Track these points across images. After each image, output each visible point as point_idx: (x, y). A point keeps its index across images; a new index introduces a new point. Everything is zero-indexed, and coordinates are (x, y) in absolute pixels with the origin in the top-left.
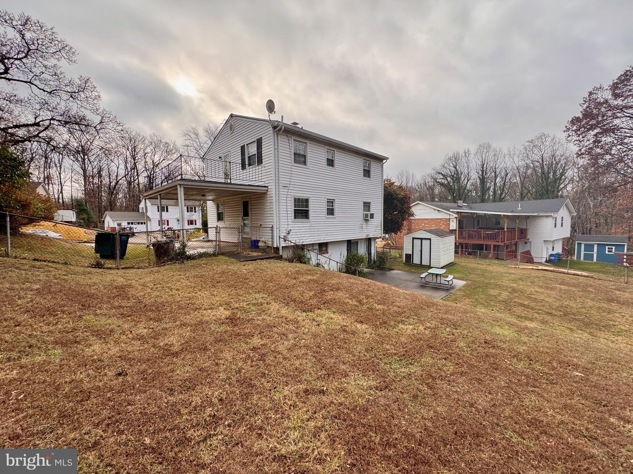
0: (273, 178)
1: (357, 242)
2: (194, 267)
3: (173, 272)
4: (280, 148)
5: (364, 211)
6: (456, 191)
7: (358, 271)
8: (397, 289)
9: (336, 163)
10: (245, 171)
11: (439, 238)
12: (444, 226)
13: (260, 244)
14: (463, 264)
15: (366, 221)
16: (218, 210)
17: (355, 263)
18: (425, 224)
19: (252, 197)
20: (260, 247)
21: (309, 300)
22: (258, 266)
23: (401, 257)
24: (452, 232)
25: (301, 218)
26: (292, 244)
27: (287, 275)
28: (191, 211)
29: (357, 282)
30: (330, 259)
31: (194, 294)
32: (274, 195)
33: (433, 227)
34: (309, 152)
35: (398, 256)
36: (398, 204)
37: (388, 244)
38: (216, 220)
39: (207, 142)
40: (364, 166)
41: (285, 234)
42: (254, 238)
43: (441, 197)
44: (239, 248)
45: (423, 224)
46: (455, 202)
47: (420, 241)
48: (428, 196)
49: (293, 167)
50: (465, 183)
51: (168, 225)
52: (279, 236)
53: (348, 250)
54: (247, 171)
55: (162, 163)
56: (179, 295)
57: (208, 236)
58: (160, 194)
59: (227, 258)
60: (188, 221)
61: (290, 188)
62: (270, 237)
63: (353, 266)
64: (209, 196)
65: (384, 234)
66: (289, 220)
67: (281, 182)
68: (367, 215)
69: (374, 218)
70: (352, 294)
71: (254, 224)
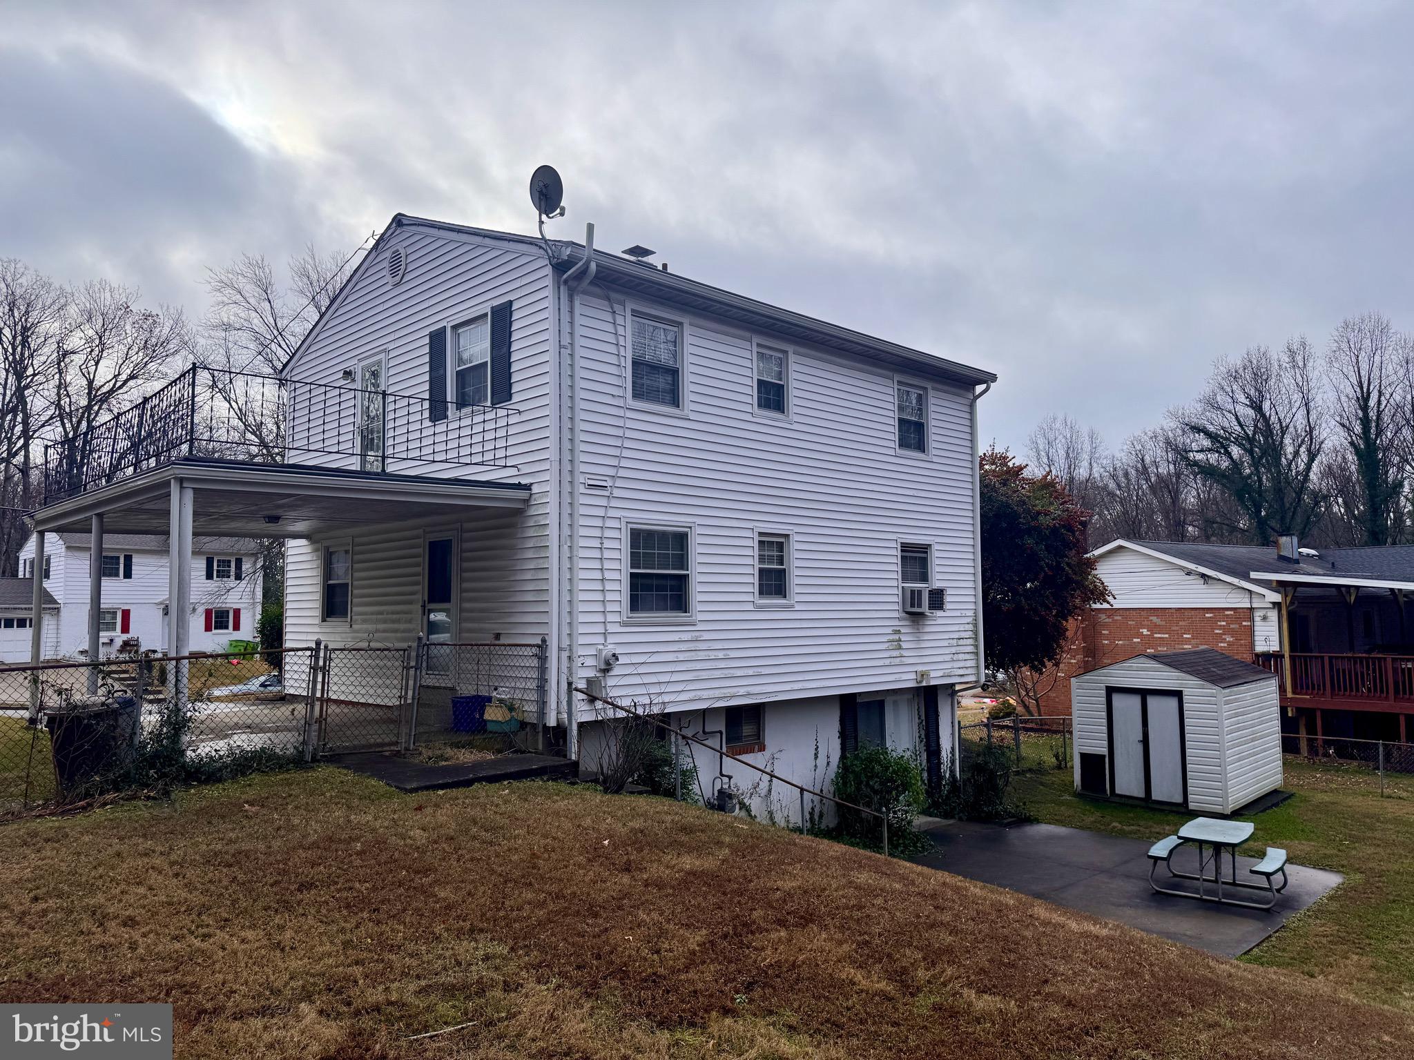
0: (552, 454)
1: (881, 704)
2: (208, 814)
3: (121, 839)
4: (580, 342)
5: (904, 579)
6: (1270, 496)
7: (890, 826)
8: (1056, 918)
9: (794, 396)
10: (441, 428)
11: (1214, 690)
12: (1229, 639)
13: (492, 714)
14: (1321, 797)
15: (915, 617)
16: (328, 572)
17: (876, 792)
18: (1154, 628)
19: (466, 525)
20: (490, 727)
21: (687, 969)
22: (476, 812)
23: (1062, 764)
24: (1266, 663)
25: (658, 609)
26: (621, 714)
27: (595, 854)
28: (223, 574)
29: (884, 882)
30: (772, 776)
31: (197, 943)
32: (552, 520)
33: (1187, 641)
34: (689, 359)
35: (1050, 760)
36: (1041, 550)
37: (1007, 711)
38: (318, 613)
39: (304, 314)
40: (901, 409)
41: (591, 673)
42: (467, 690)
43: (1209, 522)
44: (404, 730)
45: (1145, 632)
46: (1266, 542)
47: (1136, 701)
48: (1159, 518)
49: (629, 414)
50: (1302, 467)
51: (125, 629)
52: (570, 684)
53: (843, 735)
54: (451, 426)
55: (125, 389)
56: (133, 947)
57: (279, 680)
58: (100, 516)
59: (350, 776)
60: (208, 613)
61: (617, 493)
62: (533, 685)
63: (868, 805)
64: (296, 520)
65: (987, 667)
66: (610, 618)
67: (583, 468)
68: (915, 597)
69: (947, 606)
70: (866, 943)
71: (470, 631)
